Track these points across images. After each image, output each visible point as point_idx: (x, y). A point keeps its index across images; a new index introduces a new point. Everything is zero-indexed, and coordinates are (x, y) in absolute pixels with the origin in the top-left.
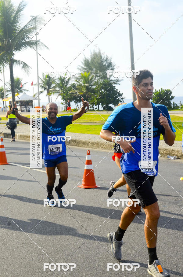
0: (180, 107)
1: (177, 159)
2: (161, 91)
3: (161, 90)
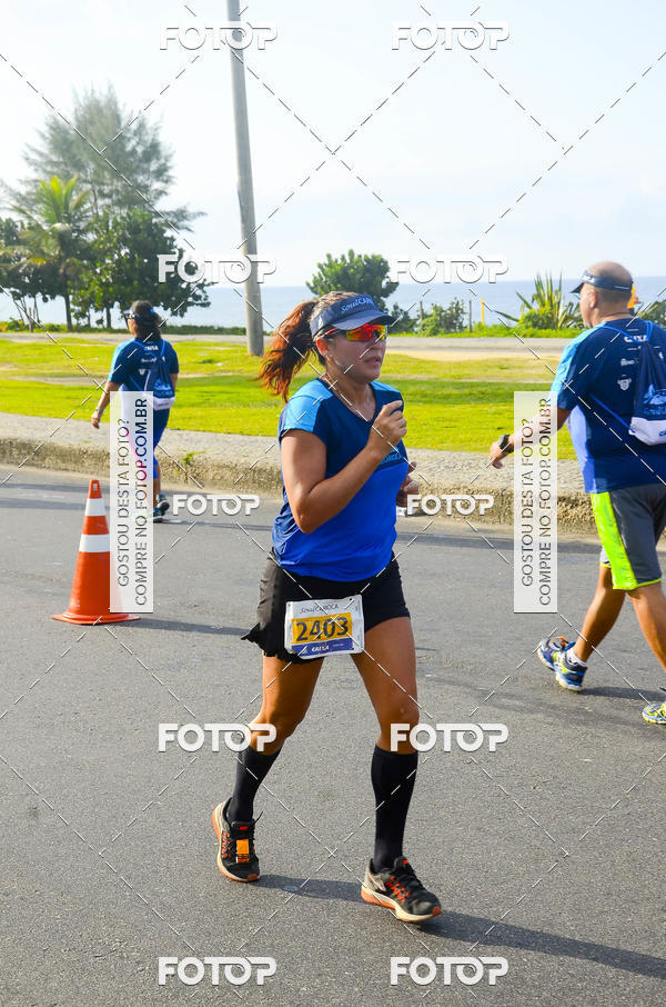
0: (418, 322)
1: (415, 515)
3: (347, 258)
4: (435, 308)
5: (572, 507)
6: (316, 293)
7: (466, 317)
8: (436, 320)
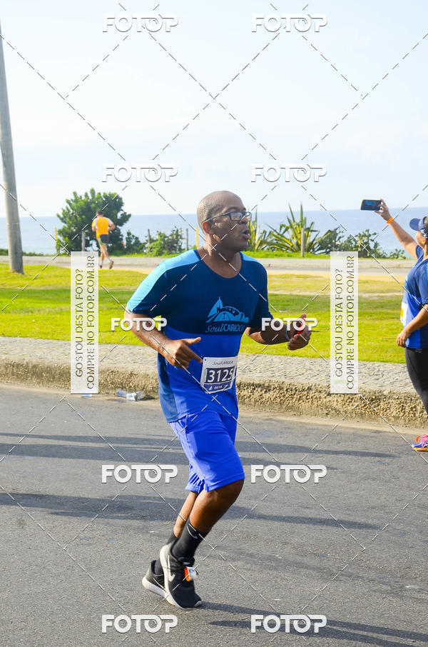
0: (146, 246)
1: (144, 399)
2: (90, 198)
3: (90, 195)
4: (160, 234)
5: (266, 392)
6: (65, 223)
7: (184, 241)
8: (161, 244)
